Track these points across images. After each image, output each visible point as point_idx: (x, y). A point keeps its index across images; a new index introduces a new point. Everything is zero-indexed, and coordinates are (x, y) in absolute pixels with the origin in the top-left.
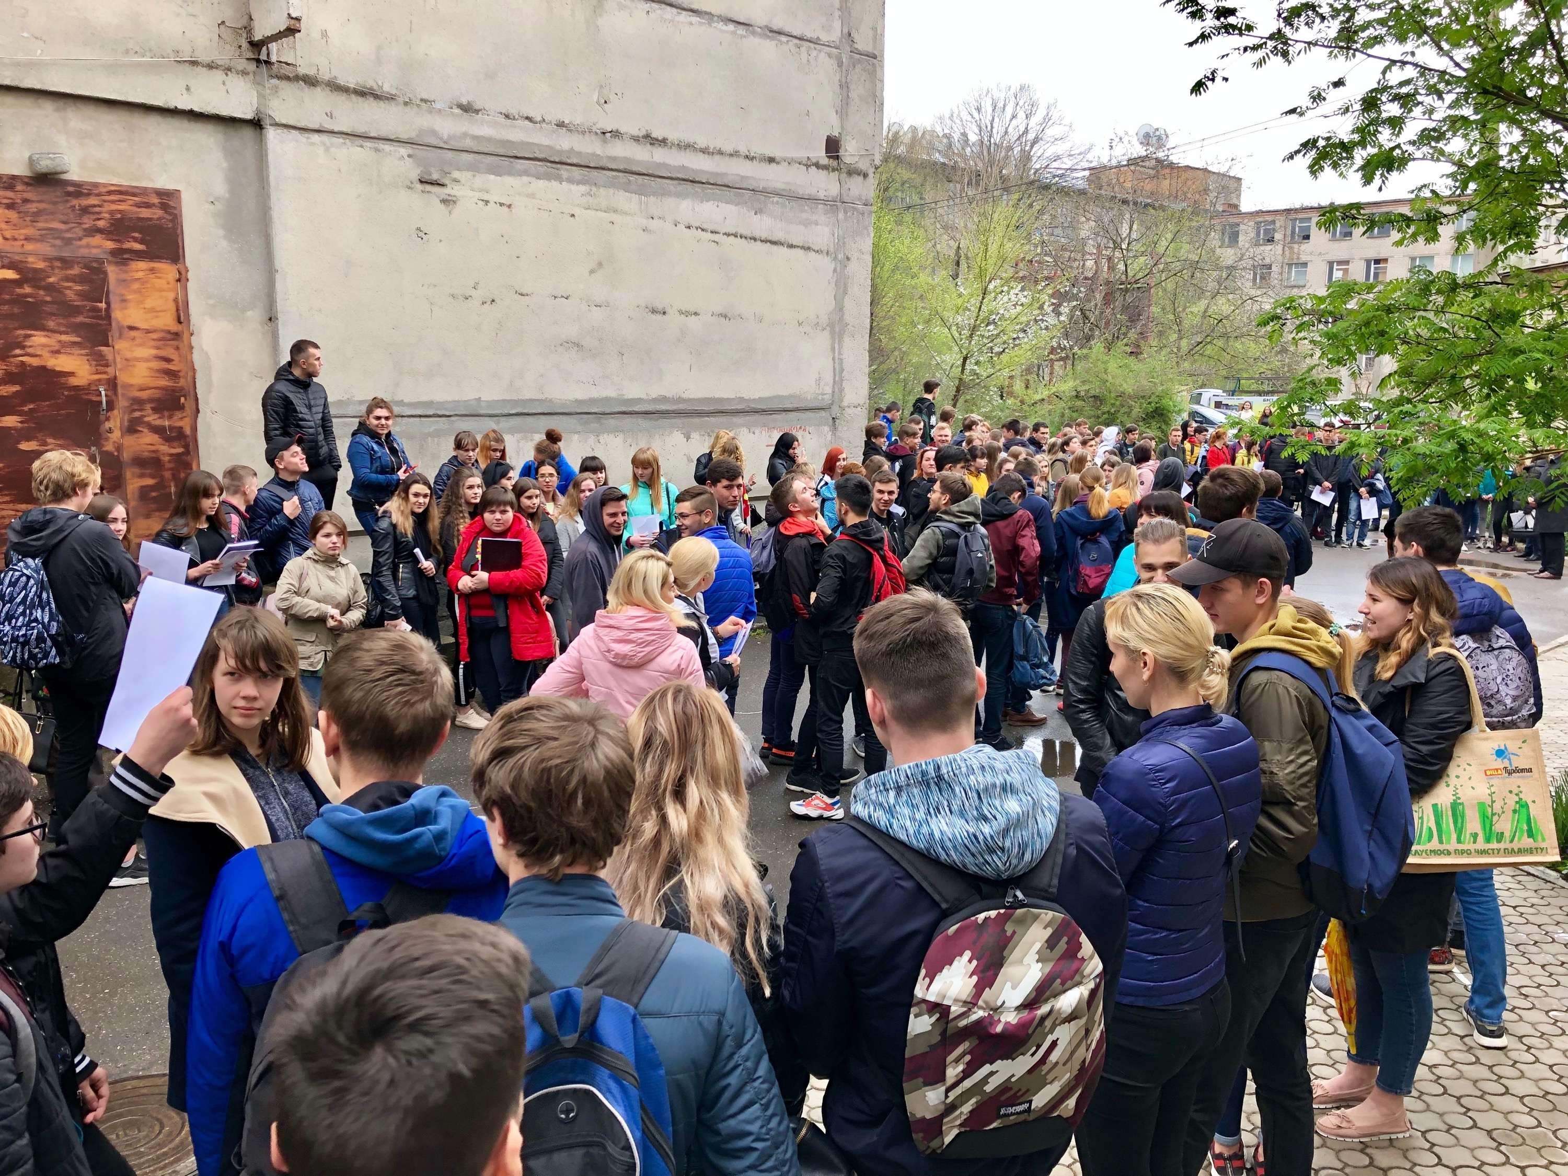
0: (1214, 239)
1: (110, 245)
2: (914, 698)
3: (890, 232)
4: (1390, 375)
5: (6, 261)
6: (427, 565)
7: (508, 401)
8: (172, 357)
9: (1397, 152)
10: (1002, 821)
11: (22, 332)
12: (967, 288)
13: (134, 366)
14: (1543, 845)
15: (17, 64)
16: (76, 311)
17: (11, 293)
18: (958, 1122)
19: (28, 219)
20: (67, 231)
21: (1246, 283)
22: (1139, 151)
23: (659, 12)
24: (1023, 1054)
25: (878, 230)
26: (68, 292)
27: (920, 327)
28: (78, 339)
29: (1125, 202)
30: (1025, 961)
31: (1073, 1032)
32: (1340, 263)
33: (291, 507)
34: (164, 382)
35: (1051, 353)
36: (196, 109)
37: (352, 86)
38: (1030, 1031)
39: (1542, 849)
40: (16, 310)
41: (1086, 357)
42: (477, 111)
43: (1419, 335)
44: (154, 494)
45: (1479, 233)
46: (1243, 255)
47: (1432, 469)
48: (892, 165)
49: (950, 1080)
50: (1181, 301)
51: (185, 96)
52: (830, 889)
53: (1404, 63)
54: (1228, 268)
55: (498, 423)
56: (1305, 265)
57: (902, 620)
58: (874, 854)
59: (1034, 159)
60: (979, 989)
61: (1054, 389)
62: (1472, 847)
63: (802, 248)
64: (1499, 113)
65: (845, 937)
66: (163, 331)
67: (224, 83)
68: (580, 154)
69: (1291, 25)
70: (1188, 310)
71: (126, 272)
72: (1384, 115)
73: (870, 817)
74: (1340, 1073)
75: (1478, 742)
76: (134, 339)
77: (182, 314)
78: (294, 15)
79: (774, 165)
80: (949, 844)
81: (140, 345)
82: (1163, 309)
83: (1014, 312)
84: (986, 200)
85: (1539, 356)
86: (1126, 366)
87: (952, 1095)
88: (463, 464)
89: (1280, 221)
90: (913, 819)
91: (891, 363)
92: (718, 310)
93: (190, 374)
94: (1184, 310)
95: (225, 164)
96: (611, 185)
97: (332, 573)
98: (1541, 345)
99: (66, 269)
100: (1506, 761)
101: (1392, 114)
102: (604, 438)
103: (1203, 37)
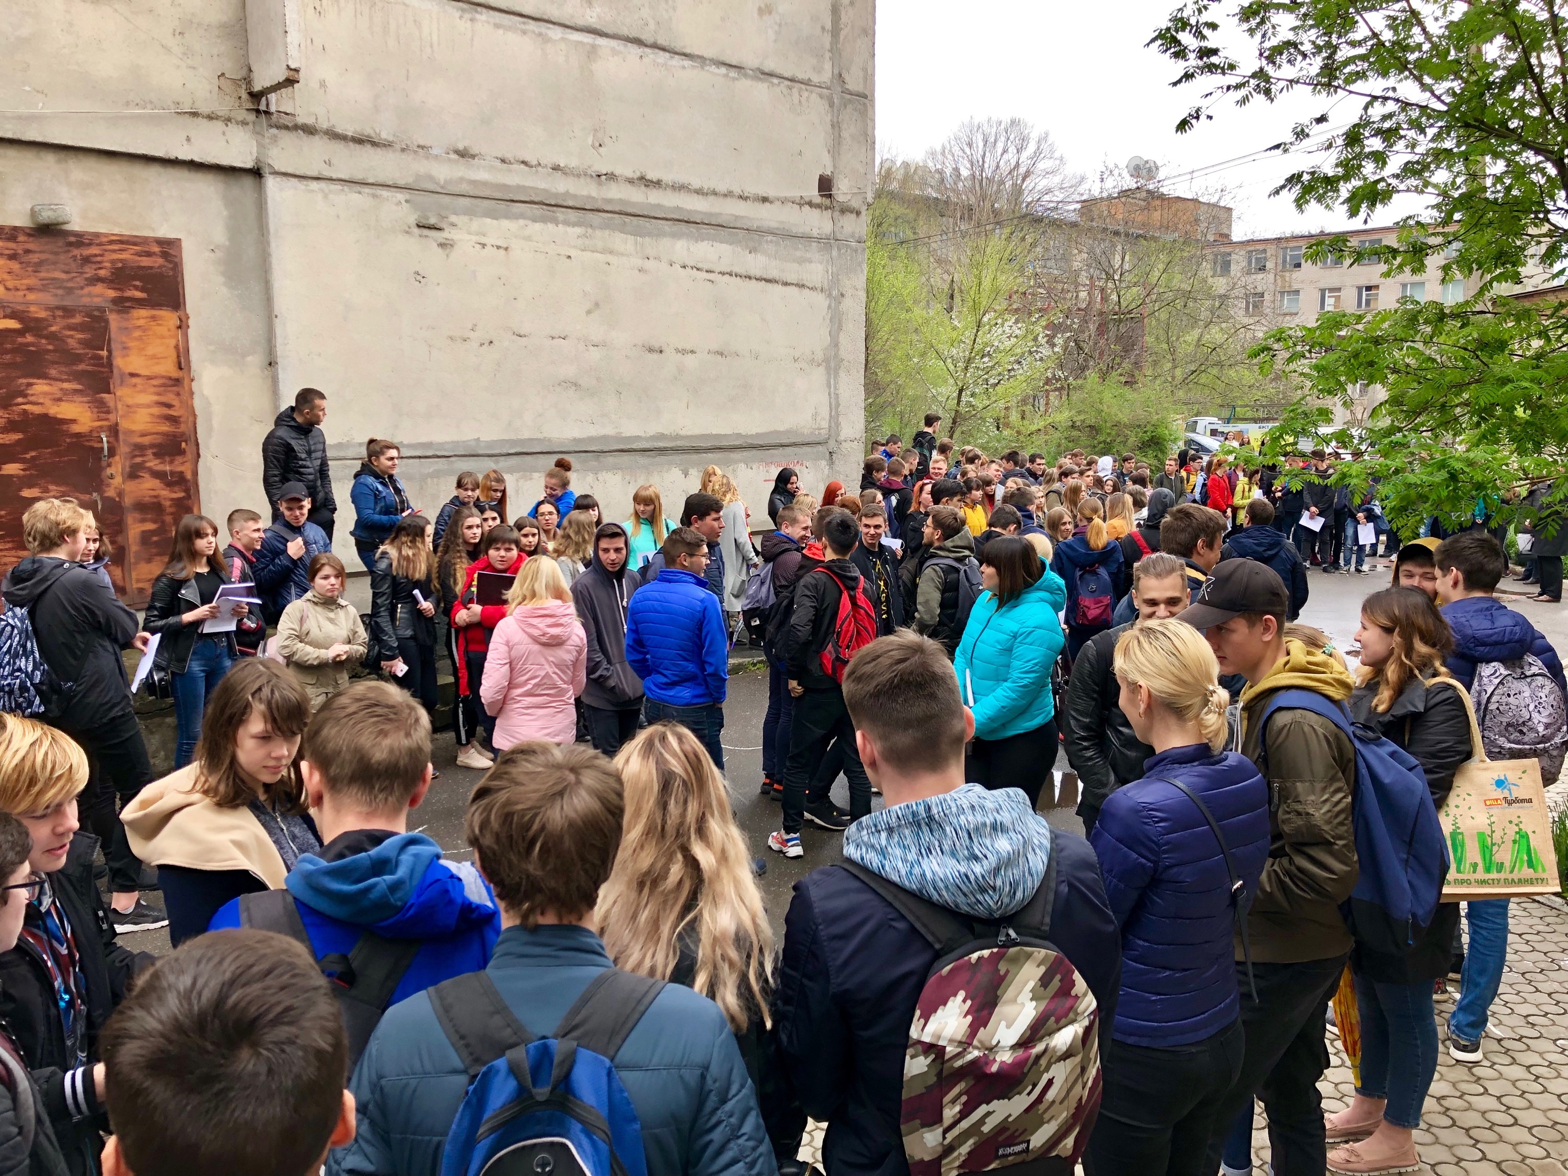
0: (1206, 269)
1: (112, 294)
2: (904, 739)
3: (884, 267)
4: (1381, 404)
5: (8, 311)
6: (426, 605)
7: (507, 441)
8: (174, 403)
9: (1381, 185)
10: (993, 860)
11: (24, 381)
12: (962, 321)
13: (135, 412)
14: (1544, 876)
15: (20, 118)
16: (78, 359)
17: (13, 342)
18: (957, 1164)
19: (30, 269)
20: (72, 279)
21: (1238, 312)
22: (1130, 183)
23: (652, 56)
24: (1020, 1093)
25: (873, 267)
26: (70, 340)
27: (916, 360)
28: (79, 387)
29: (1117, 233)
30: (1020, 1000)
31: (1069, 1070)
32: (1331, 290)
33: (295, 548)
34: (166, 428)
35: (1046, 383)
36: (197, 159)
37: (350, 134)
38: (1025, 1070)
39: (1542, 880)
40: (18, 359)
41: (1081, 387)
42: (473, 157)
43: (1408, 365)
44: (155, 539)
45: (1465, 263)
46: (1235, 284)
47: (1424, 498)
48: (885, 201)
49: (947, 1121)
50: (1174, 331)
51: (186, 146)
52: (824, 932)
53: (1386, 99)
54: (1220, 296)
55: (497, 462)
56: (1297, 292)
57: (889, 661)
58: (867, 896)
59: (1026, 192)
60: (974, 1029)
61: (1050, 420)
62: (1472, 877)
63: (797, 285)
64: (1483, 145)
65: (839, 980)
66: (163, 377)
67: (224, 134)
68: (575, 197)
69: (1274, 63)
70: (1181, 339)
71: (128, 320)
72: (1367, 150)
73: (862, 859)
74: (1348, 1106)
75: (1479, 773)
76: (135, 386)
77: (182, 360)
78: (293, 67)
79: (767, 204)
80: (941, 885)
81: (140, 392)
82: (1157, 338)
83: (1008, 344)
84: (979, 234)
85: (1525, 384)
86: (1121, 395)
87: (950, 1136)
88: (464, 504)
89: (1271, 249)
90: (905, 861)
91: (887, 396)
92: (715, 347)
93: (191, 419)
94: (1178, 339)
95: (225, 213)
96: (605, 226)
97: (332, 615)
98: (1529, 374)
99: (68, 317)
100: (1506, 791)
101: (1374, 149)
102: (603, 476)
103: (1188, 76)
